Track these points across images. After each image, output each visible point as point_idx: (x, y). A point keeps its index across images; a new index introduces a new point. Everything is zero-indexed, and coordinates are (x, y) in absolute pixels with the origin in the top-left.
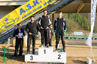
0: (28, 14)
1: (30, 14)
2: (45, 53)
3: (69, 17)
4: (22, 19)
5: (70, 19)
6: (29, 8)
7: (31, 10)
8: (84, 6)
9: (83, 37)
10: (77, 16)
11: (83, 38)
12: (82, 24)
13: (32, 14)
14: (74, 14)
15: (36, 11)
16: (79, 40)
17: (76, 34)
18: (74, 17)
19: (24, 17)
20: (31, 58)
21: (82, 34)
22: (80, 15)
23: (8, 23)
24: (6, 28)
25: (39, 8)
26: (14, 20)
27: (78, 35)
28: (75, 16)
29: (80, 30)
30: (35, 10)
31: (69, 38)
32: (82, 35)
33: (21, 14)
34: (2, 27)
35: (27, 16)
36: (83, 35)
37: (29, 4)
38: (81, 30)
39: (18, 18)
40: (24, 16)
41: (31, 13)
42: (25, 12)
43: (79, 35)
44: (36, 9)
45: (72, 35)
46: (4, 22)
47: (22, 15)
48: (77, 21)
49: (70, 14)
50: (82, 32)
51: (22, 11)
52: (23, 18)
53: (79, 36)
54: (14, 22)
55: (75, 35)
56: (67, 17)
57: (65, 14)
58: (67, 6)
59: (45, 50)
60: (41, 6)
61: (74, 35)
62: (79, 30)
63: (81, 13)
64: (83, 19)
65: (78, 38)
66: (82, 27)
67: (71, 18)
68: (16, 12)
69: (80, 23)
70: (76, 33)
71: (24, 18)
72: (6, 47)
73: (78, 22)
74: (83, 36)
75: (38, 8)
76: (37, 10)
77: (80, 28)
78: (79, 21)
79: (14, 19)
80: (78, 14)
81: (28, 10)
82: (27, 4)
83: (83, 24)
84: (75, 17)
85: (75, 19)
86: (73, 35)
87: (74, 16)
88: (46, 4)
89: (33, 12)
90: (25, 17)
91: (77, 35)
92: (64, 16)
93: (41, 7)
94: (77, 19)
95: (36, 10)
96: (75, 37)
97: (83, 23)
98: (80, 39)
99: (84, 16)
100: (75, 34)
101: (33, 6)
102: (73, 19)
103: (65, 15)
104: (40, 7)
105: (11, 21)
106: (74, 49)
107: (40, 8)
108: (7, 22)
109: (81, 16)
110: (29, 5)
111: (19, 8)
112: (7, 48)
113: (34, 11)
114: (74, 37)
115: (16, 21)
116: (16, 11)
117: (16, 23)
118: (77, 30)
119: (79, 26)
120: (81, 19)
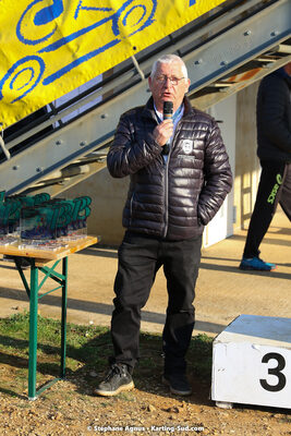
4: (192, 2)
20: (271, 371)
23: (64, 41)
24: (47, 82)
26: (115, 18)
34: (10, 71)
46: (31, 30)
54: (116, 30)
72: (49, 265)
79: (117, 6)
105: (86, 19)
112: (59, 270)
115: (130, 25)
117: (133, 41)
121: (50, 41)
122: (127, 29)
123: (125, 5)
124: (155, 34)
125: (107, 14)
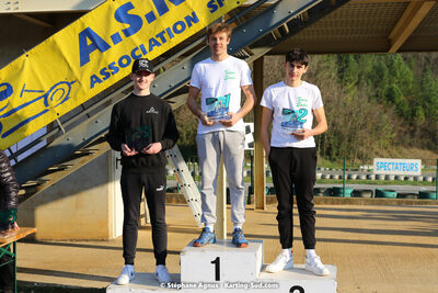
0: (125, 61)
1: (136, 57)
2: (218, 278)
3: (341, 77)
4: (92, 86)
5: (350, 86)
6: (127, 26)
7: (138, 39)
8: (431, 12)
9: (423, 189)
10: (386, 72)
11: (423, 195)
12: (413, 114)
14: (370, 61)
16: (399, 204)
17: (382, 172)
18: (370, 76)
19: (101, 77)
21: (418, 173)
22: (403, 65)
23: (14, 111)
24: (4, 136)
25: (184, 29)
26: (46, 96)
27: (396, 177)
28: (379, 71)
29: (405, 151)
30: (161, 35)
31: (348, 192)
32: (415, 178)
33: (84, 60)
35: (117, 70)
36: (421, 178)
37: (129, 6)
38: (414, 150)
39: (69, 84)
40: (102, 72)
41: (137, 53)
42: (107, 47)
43: (402, 178)
45: (364, 177)
47: (92, 68)
48: (390, 97)
49: (351, 57)
50: (419, 162)
51: (90, 43)
52: (94, 80)
53: (401, 183)
54: (46, 104)
55: (377, 177)
56: (334, 75)
57: (320, 62)
58: (333, 13)
59: (217, 262)
60: (193, 14)
61: (373, 177)
62: (401, 148)
63: (409, 55)
64: (423, 89)
65: (399, 196)
66: (418, 132)
67: (357, 84)
68: (54, 47)
69: (406, 108)
70: (384, 165)
71: (100, 81)
73: (394, 107)
74: (424, 179)
75: (179, 27)
76: (171, 36)
77: (408, 139)
78: (397, 101)
79: (47, 89)
80: (396, 61)
81: (122, 35)
82: (116, 6)
83: (421, 112)
84: (377, 77)
85: (376, 86)
86: (368, 177)
87: (369, 69)
88: (221, 5)
89: (151, 49)
90: (108, 75)
91: (387, 177)
92: (318, 72)
93: (192, 19)
94: (387, 86)
96: (380, 188)
97: (424, 106)
98: (409, 199)
99: (425, 70)
100: (378, 172)
101: (151, 17)
102: (368, 88)
103: (322, 65)
104: (187, 18)
105: (28, 97)
106: (377, 255)
107: (190, 25)
108: (5, 102)
109: (408, 69)
110: (129, 12)
111: (75, 28)
113: (153, 43)
114: (373, 188)
115: (55, 101)
116: (55, 42)
117: (57, 110)
118: (389, 148)
119: (399, 128)
120: (410, 87)
121: (5, 111)
122: (53, 103)
123: (52, 88)
124: (70, 105)
125: (40, 94)
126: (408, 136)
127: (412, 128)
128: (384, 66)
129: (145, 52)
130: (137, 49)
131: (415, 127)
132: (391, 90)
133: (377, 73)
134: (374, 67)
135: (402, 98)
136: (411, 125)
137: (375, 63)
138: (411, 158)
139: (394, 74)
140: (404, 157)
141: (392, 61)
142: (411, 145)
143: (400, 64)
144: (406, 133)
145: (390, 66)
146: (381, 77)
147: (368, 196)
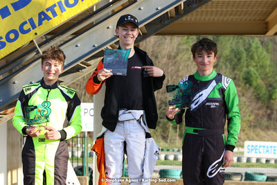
0: (12, 36)
1: (24, 32)
10: (244, 55)
13: (33, 31)
14: (227, 44)
15: (55, 14)
18: (228, 59)
22: (261, 49)
25: (76, 2)
27: (258, 160)
28: (237, 55)
29: (262, 133)
30: (51, 9)
35: (3, 45)
38: (271, 132)
41: (26, 27)
43: (264, 161)
44: (60, 3)
48: (248, 80)
55: (248, 160)
57: (179, 45)
61: (244, 159)
62: (258, 130)
65: (268, 179)
69: (264, 91)
70: (255, 149)
73: (252, 90)
77: (265, 122)
78: (254, 84)
80: (254, 45)
84: (235, 60)
85: (234, 69)
86: (239, 160)
87: (227, 52)
89: (40, 24)
92: (177, 54)
94: (245, 69)
95: (57, 9)
96: (250, 171)
103: (181, 47)
109: (265, 53)
113: (43, 17)
114: (243, 171)
118: (247, 131)
119: (256, 111)
120: (268, 70)
126: (265, 119)
127: (269, 111)
128: (242, 49)
129: (34, 27)
130: (26, 23)
131: (272, 110)
132: (248, 73)
133: (236, 56)
134: (232, 51)
135: (259, 81)
136: (268, 107)
137: (233, 46)
138: (268, 141)
139: (252, 58)
140: (261, 139)
141: (250, 45)
142: (268, 128)
143: (257, 48)
144: (263, 116)
145: (248, 50)
146: (239, 60)
147: (239, 178)
